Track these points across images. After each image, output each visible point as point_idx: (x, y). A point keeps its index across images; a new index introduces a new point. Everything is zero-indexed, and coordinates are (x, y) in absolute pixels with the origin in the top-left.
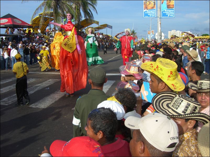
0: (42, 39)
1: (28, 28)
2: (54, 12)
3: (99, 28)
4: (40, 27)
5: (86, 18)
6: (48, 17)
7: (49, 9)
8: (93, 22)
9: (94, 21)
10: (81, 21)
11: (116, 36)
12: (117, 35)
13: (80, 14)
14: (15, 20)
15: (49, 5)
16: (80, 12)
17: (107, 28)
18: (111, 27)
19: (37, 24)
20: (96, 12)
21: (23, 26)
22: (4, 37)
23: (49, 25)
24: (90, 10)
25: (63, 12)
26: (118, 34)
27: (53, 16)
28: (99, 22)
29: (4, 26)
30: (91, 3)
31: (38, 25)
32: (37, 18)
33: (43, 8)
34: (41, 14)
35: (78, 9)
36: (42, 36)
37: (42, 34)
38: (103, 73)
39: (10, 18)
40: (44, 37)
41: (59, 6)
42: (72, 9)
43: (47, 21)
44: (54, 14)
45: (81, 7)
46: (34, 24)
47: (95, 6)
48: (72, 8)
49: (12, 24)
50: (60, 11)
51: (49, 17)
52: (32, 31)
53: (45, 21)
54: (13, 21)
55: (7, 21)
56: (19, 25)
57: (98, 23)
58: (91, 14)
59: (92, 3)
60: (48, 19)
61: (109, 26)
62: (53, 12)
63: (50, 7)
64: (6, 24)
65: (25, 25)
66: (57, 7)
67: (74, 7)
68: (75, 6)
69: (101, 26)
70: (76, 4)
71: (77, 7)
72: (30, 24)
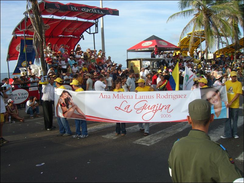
0: (191, 63)
2: (205, 30)
4: (189, 49)
6: (197, 37)
7: (200, 27)
10: (239, 39)
14: (160, 42)
15: (200, 21)
16: (238, 28)
19: (185, 46)
21: (169, 48)
23: (199, 46)
25: (216, 29)
27: (204, 35)
29: (148, 49)
31: (186, 47)
33: (192, 26)
34: (190, 34)
35: (235, 24)
39: (155, 40)
40: (193, 60)
41: (211, 22)
43: (197, 42)
44: (206, 33)
45: (239, 21)
46: (181, 45)
48: (227, 24)
50: (213, 29)
51: (199, 37)
53: (195, 42)
54: (158, 44)
55: (151, 44)
56: (164, 48)
60: (198, 39)
62: (203, 30)
63: (200, 24)
64: (150, 47)
65: (172, 47)
66: (209, 23)
67: (230, 22)
68: (231, 20)
70: (232, 18)
71: (234, 22)
72: (178, 46)
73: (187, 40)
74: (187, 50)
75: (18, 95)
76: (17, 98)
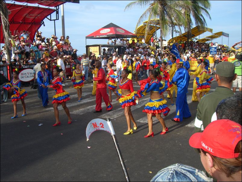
0: (147, 49)
1: (131, 38)
2: (160, 19)
3: (212, 37)
4: (145, 37)
5: (198, 24)
6: (153, 25)
7: (155, 16)
8: (205, 30)
9: (207, 28)
10: (191, 28)
11: (233, 47)
12: (235, 46)
13: (191, 20)
14: (118, 29)
15: (155, 11)
16: (190, 18)
17: (223, 36)
18: (227, 35)
19: (141, 33)
20: (209, 18)
21: (126, 35)
22: (107, 49)
23: (154, 34)
24: (202, 15)
25: (170, 18)
26: (236, 44)
27: (159, 23)
28: (212, 29)
29: (106, 36)
30: (203, 7)
31: (142, 35)
32: (142, 27)
33: (148, 15)
34: (146, 22)
35: (187, 15)
36: (147, 47)
37: (147, 45)
39: (113, 27)
40: (149, 47)
41: (166, 12)
42: (181, 15)
43: (152, 30)
44: (160, 22)
45: (191, 12)
46: (138, 33)
47: (208, 10)
48: (181, 13)
49: (115, 33)
50: (167, 18)
51: (155, 25)
52: (136, 41)
53: (151, 30)
54: (116, 31)
55: (109, 31)
56: (122, 35)
57: (211, 30)
58: (203, 20)
59: (205, 7)
60: (153, 27)
61: (225, 34)
63: (155, 13)
64: (108, 34)
65: (129, 34)
66: (164, 12)
67: (183, 12)
68: (184, 11)
69: (215, 34)
70: (185, 9)
71: (187, 13)
72: (134, 33)
73: (143, 28)
74: (143, 37)
75: (27, 74)
76: (26, 77)
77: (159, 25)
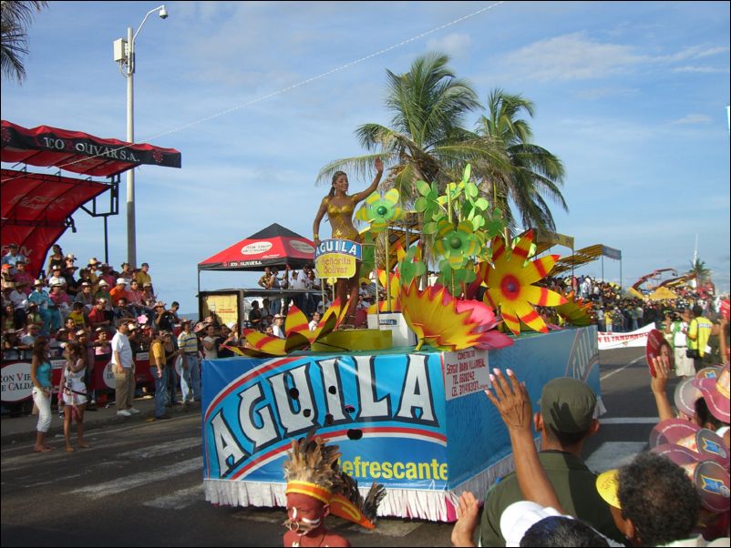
3: (574, 261)
5: (530, 226)
6: (399, 229)
7: (404, 204)
8: (554, 241)
9: (557, 236)
11: (636, 287)
12: (640, 283)
13: (509, 213)
14: (293, 242)
15: (404, 188)
16: (508, 208)
17: (604, 257)
18: (615, 254)
20: (562, 205)
24: (540, 199)
26: (644, 279)
27: (417, 224)
28: (573, 239)
29: (260, 263)
30: (544, 176)
35: (499, 198)
38: (585, 398)
39: (279, 238)
45: (510, 190)
47: (557, 184)
49: (285, 255)
51: (404, 230)
53: (392, 244)
54: (288, 248)
55: (269, 248)
56: (307, 260)
57: (569, 242)
58: (544, 211)
59: (548, 174)
60: (399, 235)
61: (608, 252)
62: (416, 211)
63: (404, 193)
64: (265, 257)
67: (485, 190)
68: (489, 186)
69: (583, 251)
70: (492, 181)
71: (498, 193)
75: (16, 378)
76: (12, 386)
77: (417, 229)
